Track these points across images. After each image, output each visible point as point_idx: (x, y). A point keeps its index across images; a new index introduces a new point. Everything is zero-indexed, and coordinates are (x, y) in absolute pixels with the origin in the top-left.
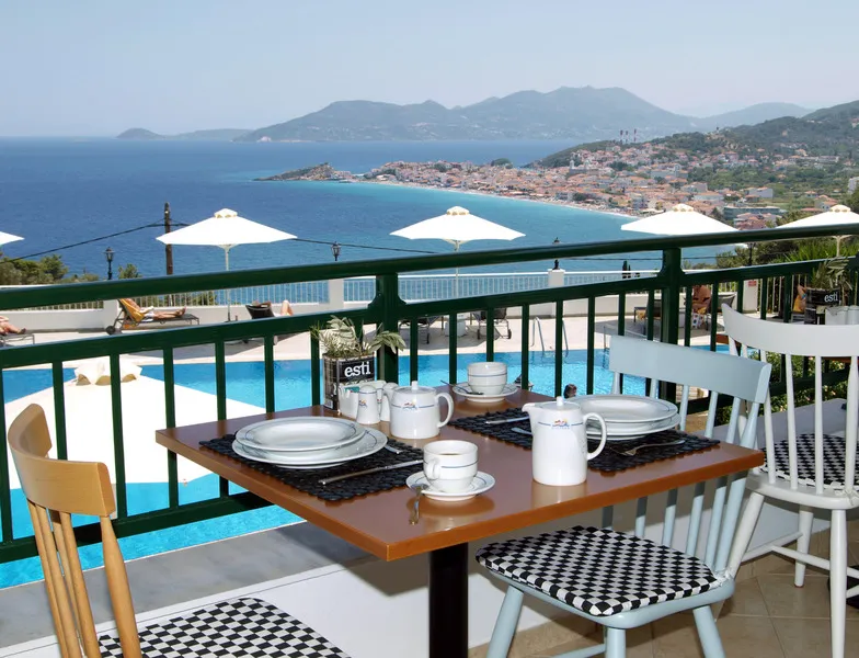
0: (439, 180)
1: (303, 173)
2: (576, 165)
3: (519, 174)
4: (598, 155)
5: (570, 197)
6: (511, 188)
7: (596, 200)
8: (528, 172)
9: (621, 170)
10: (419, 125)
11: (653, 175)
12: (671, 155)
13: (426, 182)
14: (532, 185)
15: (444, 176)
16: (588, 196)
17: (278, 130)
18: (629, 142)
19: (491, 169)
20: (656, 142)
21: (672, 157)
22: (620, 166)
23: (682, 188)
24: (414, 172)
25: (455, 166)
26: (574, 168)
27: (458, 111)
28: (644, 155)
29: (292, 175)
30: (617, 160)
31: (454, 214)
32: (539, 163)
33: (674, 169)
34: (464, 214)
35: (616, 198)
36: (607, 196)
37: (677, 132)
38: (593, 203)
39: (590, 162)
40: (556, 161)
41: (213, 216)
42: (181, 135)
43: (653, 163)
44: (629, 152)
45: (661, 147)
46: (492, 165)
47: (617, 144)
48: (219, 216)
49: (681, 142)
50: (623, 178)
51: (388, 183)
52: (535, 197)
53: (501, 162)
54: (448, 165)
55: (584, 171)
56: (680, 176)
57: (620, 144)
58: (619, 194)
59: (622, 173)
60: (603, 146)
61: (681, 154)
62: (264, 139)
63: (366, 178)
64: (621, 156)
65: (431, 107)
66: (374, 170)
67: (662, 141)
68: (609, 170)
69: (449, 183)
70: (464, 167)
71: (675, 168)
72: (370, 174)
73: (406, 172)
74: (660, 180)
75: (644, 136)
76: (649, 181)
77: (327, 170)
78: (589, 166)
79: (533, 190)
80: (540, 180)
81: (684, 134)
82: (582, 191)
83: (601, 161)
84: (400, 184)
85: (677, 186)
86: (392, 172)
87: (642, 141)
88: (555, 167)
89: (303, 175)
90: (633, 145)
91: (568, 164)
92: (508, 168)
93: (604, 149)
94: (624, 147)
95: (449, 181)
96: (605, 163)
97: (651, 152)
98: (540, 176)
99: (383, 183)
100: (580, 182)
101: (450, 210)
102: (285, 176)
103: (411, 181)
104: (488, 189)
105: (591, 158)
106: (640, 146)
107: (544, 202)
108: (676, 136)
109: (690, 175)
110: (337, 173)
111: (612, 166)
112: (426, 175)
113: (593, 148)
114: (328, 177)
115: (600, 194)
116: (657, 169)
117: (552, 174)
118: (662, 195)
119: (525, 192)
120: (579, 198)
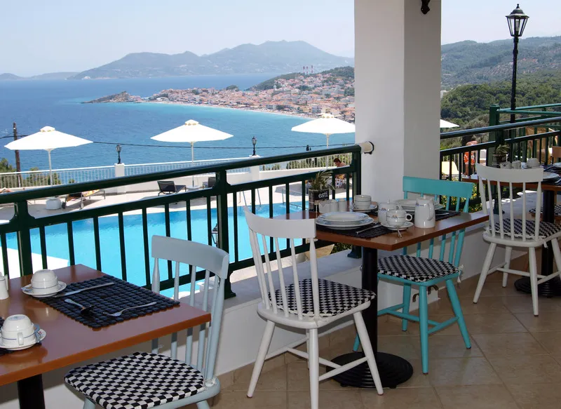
0: (195, 100)
1: (111, 98)
2: (278, 88)
3: (244, 95)
4: (290, 81)
5: (274, 107)
6: (238, 103)
7: (290, 109)
8: (249, 93)
9: (304, 90)
10: (182, 66)
11: (324, 93)
12: (334, 80)
13: (186, 101)
14: (251, 101)
15: (198, 97)
16: (285, 107)
17: (94, 72)
18: (309, 73)
19: (226, 92)
20: (324, 73)
21: (335, 82)
22: (303, 88)
23: (342, 100)
24: (180, 95)
25: (204, 91)
26: (276, 90)
27: (205, 58)
28: (318, 81)
29: (104, 99)
30: (302, 84)
31: (189, 125)
32: (255, 88)
33: (336, 89)
34: (195, 124)
35: (302, 107)
36: (296, 107)
37: (337, 67)
38: (288, 111)
39: (285, 86)
40: (265, 86)
41: (40, 131)
42: (33, 77)
43: (323, 86)
44: (309, 79)
45: (327, 76)
46: (227, 89)
47: (301, 75)
48: (43, 131)
49: (340, 72)
50: (306, 95)
51: (163, 102)
52: (253, 109)
53: (232, 88)
54: (200, 91)
55: (283, 92)
56: (339, 92)
57: (303, 75)
58: (303, 105)
59: (305, 92)
60: (292, 76)
61: (340, 80)
62: (86, 77)
63: (150, 99)
64: (304, 82)
65: (188, 56)
66: (155, 95)
67: (328, 72)
68: (297, 90)
69: (201, 102)
70: (210, 91)
71: (337, 87)
72: (152, 97)
73: (175, 95)
74: (328, 96)
75: (318, 70)
76: (321, 96)
77: (126, 96)
78: (285, 89)
79: (252, 104)
80: (255, 98)
81: (341, 68)
82: (282, 103)
83: (292, 85)
84: (171, 103)
85: (338, 98)
86: (166, 96)
87: (317, 73)
88: (265, 89)
89: (111, 99)
90: (311, 75)
91: (272, 88)
92: (236, 91)
93: (294, 78)
94: (306, 76)
95: (201, 100)
96: (295, 87)
97: (322, 79)
98: (256, 95)
99: (160, 102)
100: (279, 98)
101: (187, 122)
102: (100, 100)
103: (178, 101)
104: (225, 104)
105: (286, 84)
106: (315, 76)
107: (258, 111)
108: (336, 69)
109: (345, 93)
110: (132, 97)
111: (299, 88)
112: (187, 97)
113: (287, 77)
114: (127, 99)
115: (292, 105)
116: (326, 89)
117: (264, 94)
118: (329, 104)
119: (247, 105)
120: (280, 108)
